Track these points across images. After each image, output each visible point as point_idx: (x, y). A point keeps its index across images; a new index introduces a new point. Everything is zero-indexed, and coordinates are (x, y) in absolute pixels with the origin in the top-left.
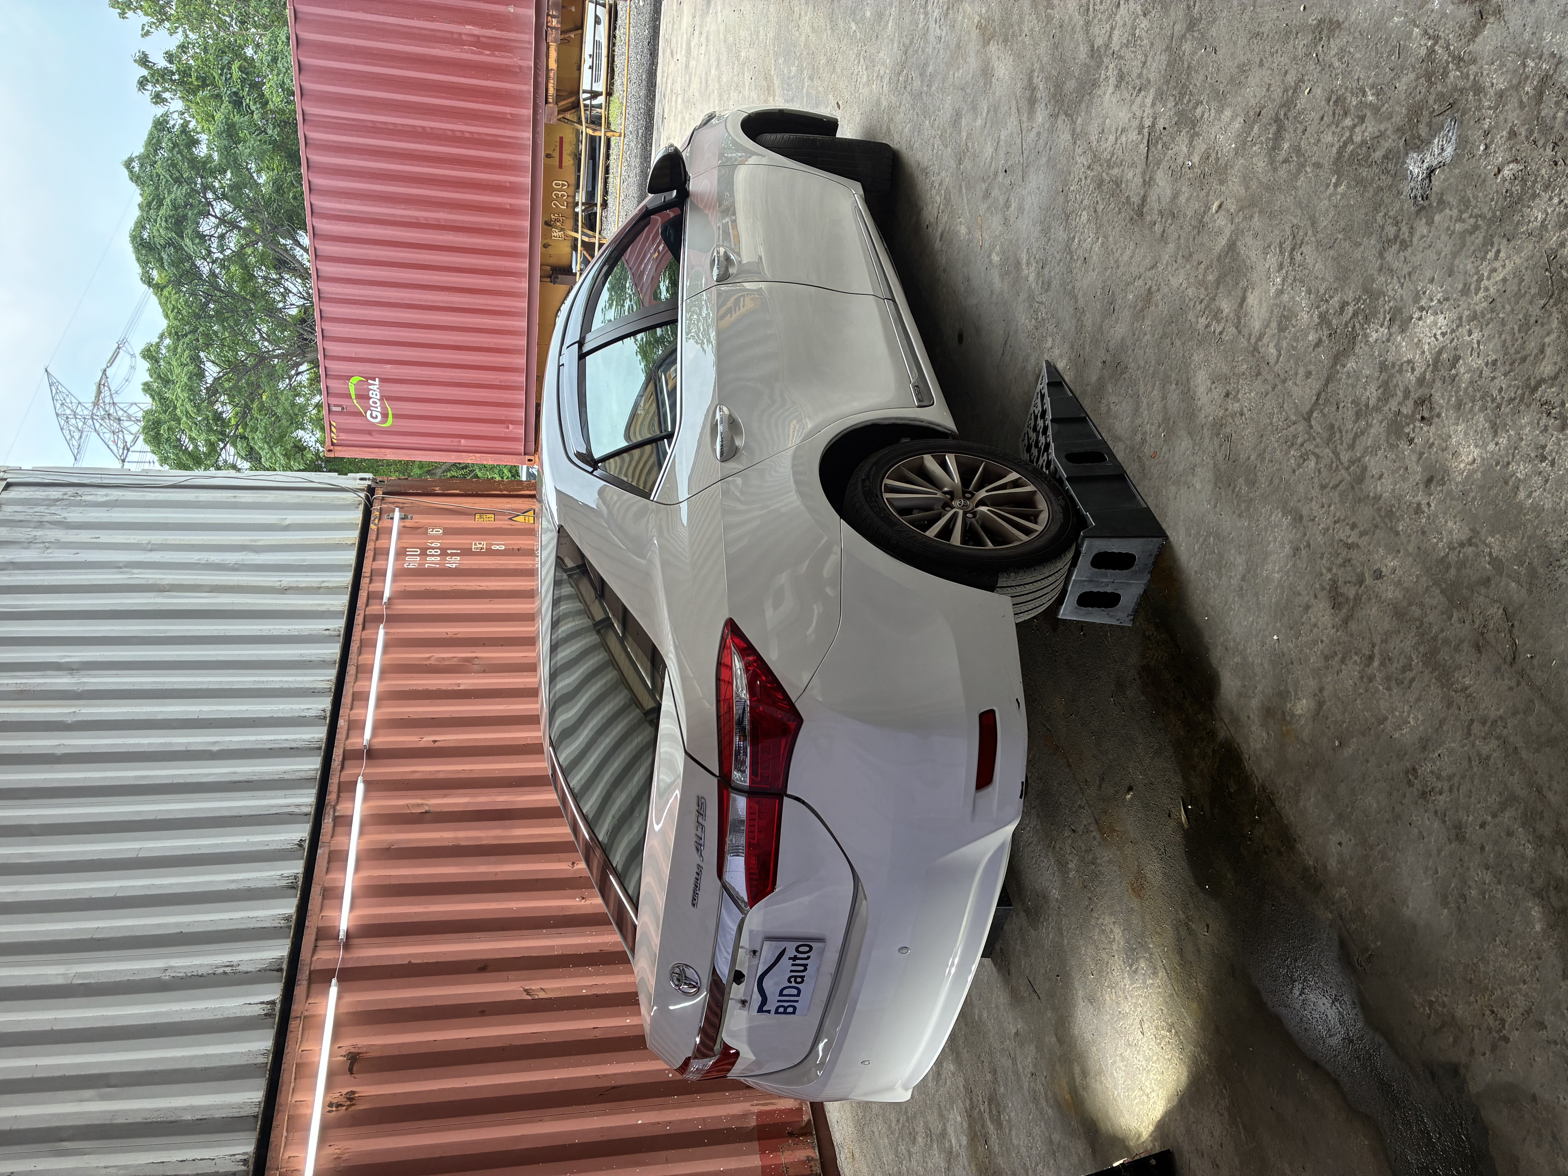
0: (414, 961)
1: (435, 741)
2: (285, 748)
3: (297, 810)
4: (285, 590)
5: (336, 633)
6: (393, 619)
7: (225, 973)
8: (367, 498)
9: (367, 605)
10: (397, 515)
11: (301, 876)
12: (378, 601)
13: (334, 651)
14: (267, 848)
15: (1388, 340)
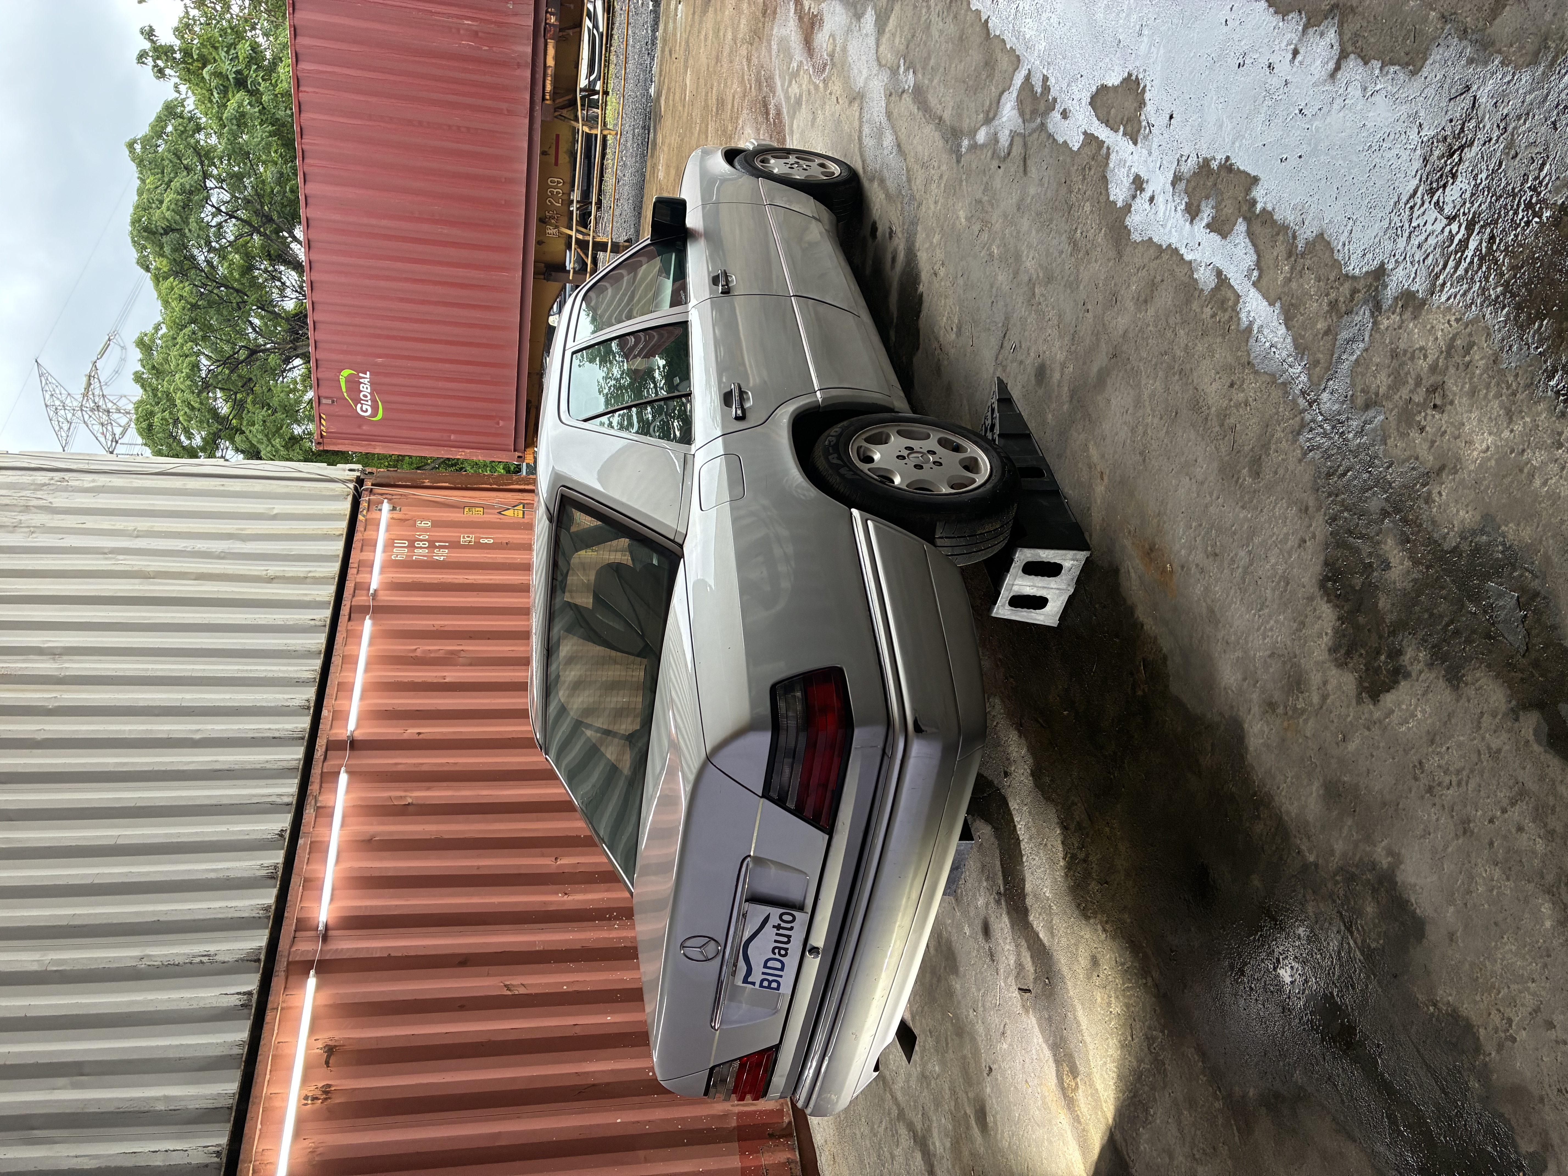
0: (393, 954)
1: (419, 734)
2: (268, 738)
3: (278, 800)
4: (271, 580)
5: (322, 623)
6: (379, 610)
7: (202, 962)
8: (356, 488)
9: (354, 596)
10: (386, 506)
11: (281, 866)
12: (365, 592)
13: (320, 641)
14: (247, 837)
15: (1400, 327)
